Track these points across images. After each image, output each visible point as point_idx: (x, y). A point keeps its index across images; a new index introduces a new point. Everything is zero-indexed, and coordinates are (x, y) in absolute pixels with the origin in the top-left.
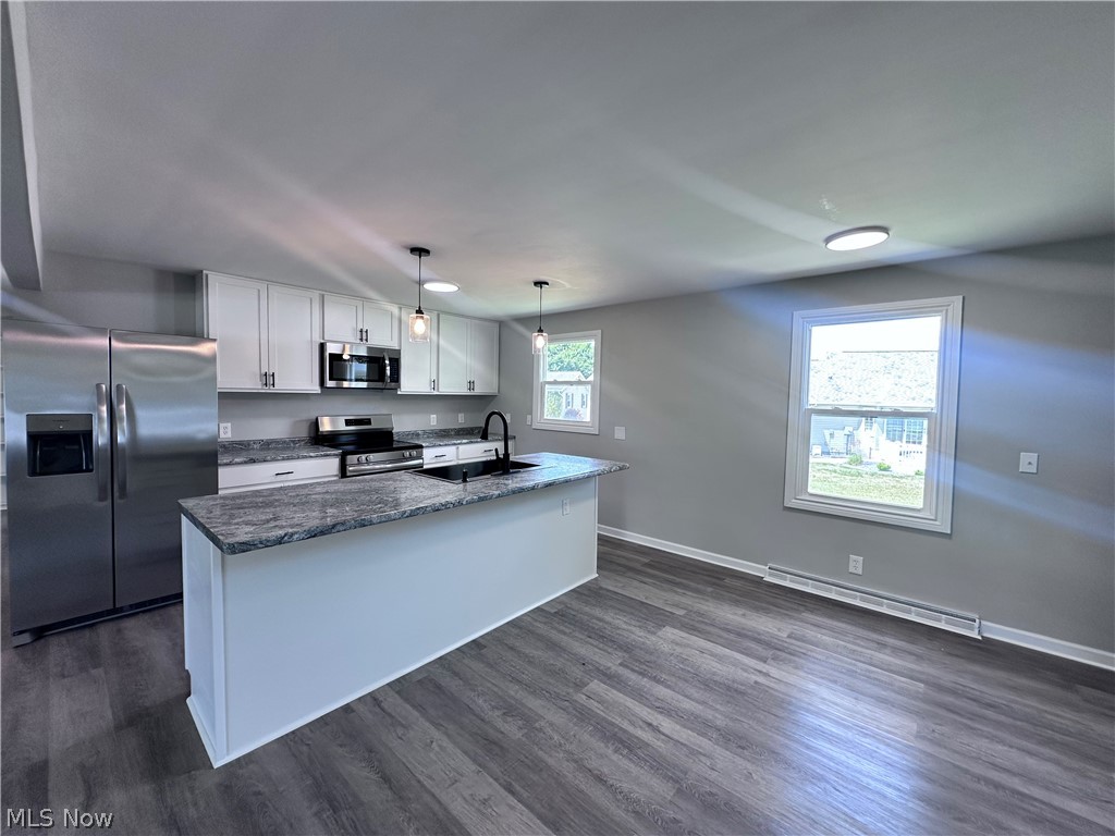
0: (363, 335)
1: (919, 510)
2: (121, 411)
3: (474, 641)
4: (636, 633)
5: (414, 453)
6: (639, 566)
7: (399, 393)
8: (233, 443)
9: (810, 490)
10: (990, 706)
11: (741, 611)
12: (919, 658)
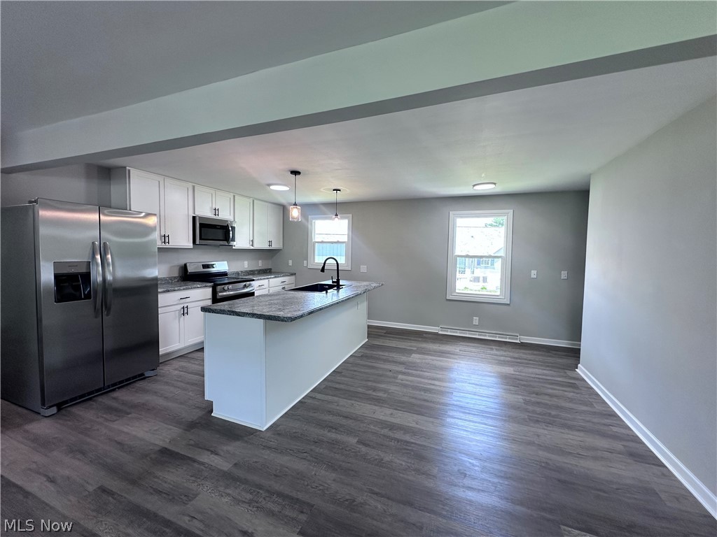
0: (216, 211)
1: (498, 296)
2: (108, 259)
3: (334, 371)
4: (403, 358)
6: (383, 334)
7: (233, 248)
9: (457, 291)
10: (530, 360)
11: (438, 345)
12: (505, 351)
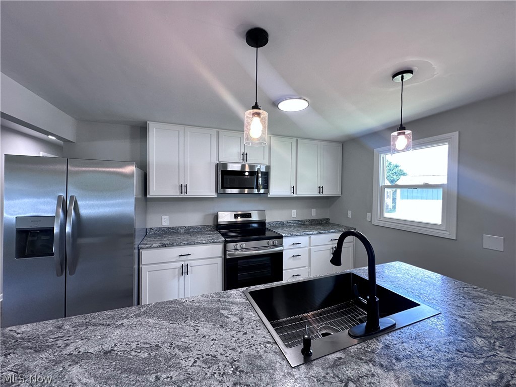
0: (244, 156)
5: (276, 242)
7: (269, 196)
8: (169, 228)
